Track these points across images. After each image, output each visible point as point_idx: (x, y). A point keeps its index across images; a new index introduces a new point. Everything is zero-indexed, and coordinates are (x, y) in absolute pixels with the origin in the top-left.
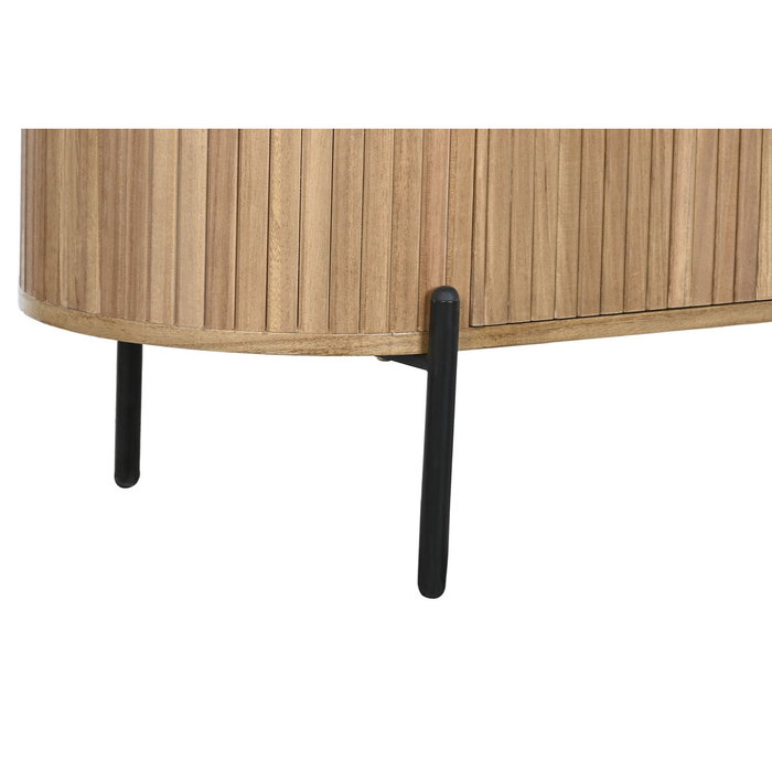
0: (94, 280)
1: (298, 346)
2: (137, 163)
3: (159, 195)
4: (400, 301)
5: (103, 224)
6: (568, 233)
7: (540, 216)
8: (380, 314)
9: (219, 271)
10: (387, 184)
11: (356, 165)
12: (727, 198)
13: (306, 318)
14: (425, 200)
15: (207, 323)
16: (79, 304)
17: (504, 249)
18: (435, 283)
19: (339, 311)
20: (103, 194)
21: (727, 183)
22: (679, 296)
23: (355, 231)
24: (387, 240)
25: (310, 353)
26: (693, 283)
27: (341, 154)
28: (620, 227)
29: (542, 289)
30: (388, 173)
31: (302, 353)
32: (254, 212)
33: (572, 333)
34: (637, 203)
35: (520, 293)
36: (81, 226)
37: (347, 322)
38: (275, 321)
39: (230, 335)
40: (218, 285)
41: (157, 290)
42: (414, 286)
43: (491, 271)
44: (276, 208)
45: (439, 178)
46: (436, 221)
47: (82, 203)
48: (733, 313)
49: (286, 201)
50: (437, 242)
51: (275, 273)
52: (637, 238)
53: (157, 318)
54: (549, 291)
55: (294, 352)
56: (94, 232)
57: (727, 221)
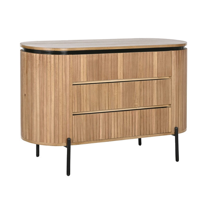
0: (27, 134)
1: (51, 145)
2: (32, 122)
3: (34, 126)
4: (63, 139)
5: (28, 129)
6: (85, 131)
7: (81, 128)
8: (61, 141)
9: (41, 135)
10: (61, 125)
11: (57, 123)
12: (107, 126)
13: (52, 142)
14: (66, 127)
15: (40, 142)
16: (26, 138)
17: (77, 133)
18: (68, 137)
19: (56, 140)
20: (28, 125)
21: (107, 124)
22: (101, 138)
23: (57, 131)
24: (62, 132)
25: (52, 146)
26: (103, 137)
27: (55, 122)
28: (92, 130)
29: (82, 138)
30: (61, 124)
31: (51, 146)
32: (45, 128)
33: (86, 143)
34: (95, 127)
35: (79, 138)
36: (26, 129)
37: (57, 142)
38: (48, 142)
39: (43, 143)
40: (41, 137)
41: (34, 137)
42: (65, 138)
43: (75, 136)
44: (48, 128)
45: (68, 125)
46: (68, 130)
47: (26, 126)
48: (108, 140)
49: (49, 127)
50: (68, 132)
51: (48, 136)
52: (95, 131)
53: (34, 141)
54: (83, 138)
55: (50, 145)
56: (27, 129)
57: (107, 129)
